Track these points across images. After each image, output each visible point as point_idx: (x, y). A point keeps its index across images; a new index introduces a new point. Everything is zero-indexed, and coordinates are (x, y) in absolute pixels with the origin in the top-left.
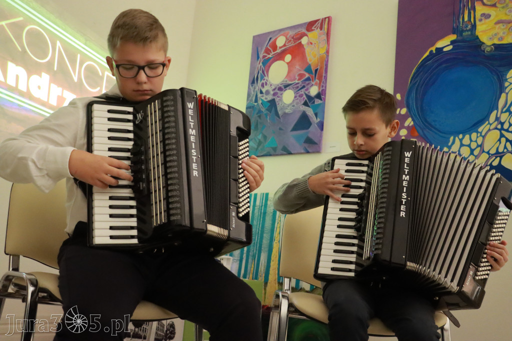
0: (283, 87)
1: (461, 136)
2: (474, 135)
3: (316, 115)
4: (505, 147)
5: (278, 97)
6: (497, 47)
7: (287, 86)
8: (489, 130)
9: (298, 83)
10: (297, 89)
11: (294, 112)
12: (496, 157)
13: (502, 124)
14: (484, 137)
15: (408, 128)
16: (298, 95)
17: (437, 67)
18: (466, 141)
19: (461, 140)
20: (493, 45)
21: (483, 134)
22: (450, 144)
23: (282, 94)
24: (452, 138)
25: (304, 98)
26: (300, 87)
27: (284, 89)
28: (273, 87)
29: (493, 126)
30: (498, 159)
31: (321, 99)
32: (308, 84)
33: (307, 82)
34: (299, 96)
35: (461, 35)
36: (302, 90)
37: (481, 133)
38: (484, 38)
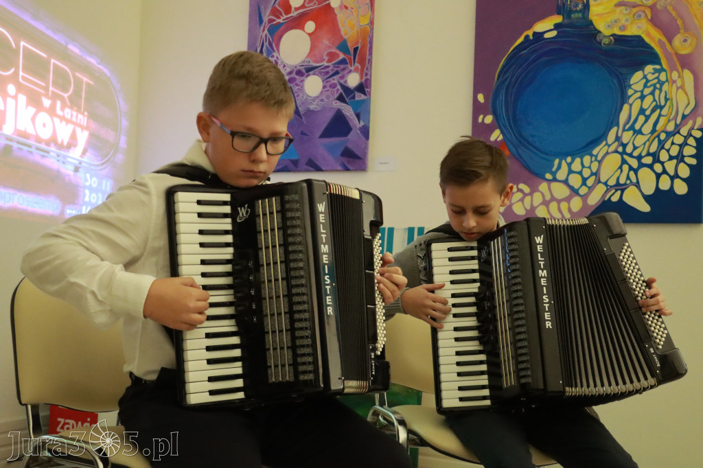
0: (304, 71)
1: (569, 159)
2: (587, 159)
3: (358, 116)
4: (628, 178)
5: (296, 85)
6: (619, 39)
7: (310, 70)
8: (607, 153)
9: (328, 67)
10: (327, 75)
11: (324, 109)
12: (616, 190)
13: (624, 146)
14: (600, 162)
16: (328, 84)
17: (535, 60)
18: (576, 166)
19: (569, 165)
20: (613, 35)
21: (599, 158)
22: (554, 169)
23: (302, 81)
24: (557, 161)
25: (338, 90)
26: (331, 73)
27: (306, 74)
28: (288, 70)
29: (612, 148)
30: (619, 193)
31: (364, 93)
32: (344, 69)
33: (342, 66)
34: (331, 86)
35: (569, 17)
36: (335, 77)
37: (596, 156)
38: (600, 25)
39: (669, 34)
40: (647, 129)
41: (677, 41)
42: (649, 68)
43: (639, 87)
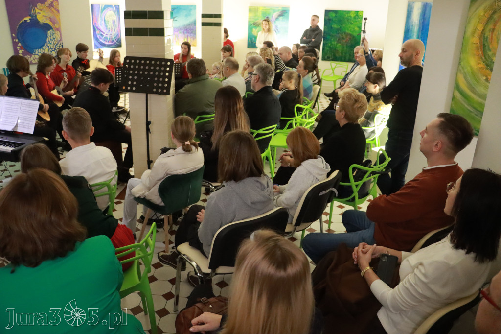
2: (41, 49)
6: (44, 24)
8: (45, 48)
15: (20, 46)
17: (26, 27)
18: (39, 51)
20: (43, 22)
24: (35, 50)
35: (32, 17)
37: (43, 49)
38: (40, 20)
39: (54, 23)
40: (52, 43)
41: (55, 25)
42: (51, 30)
43: (50, 34)
